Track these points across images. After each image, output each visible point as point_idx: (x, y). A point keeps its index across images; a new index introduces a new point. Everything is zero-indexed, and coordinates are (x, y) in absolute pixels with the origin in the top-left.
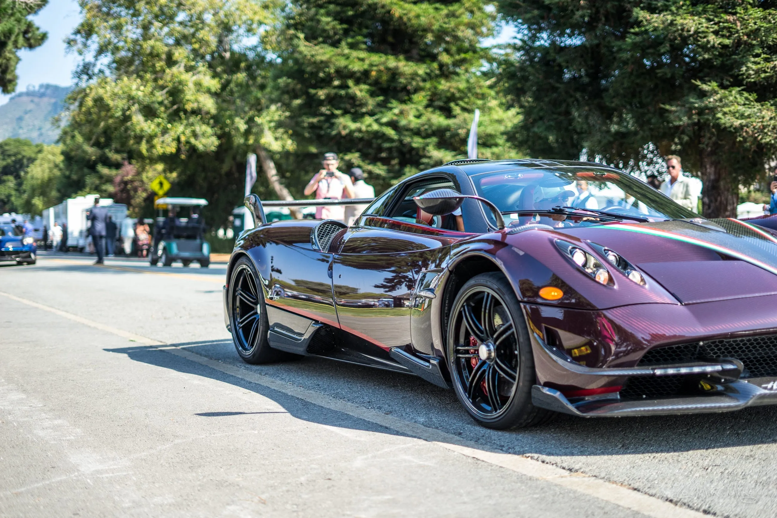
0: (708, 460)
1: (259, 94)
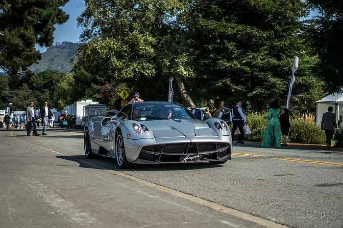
1: (177, 47)
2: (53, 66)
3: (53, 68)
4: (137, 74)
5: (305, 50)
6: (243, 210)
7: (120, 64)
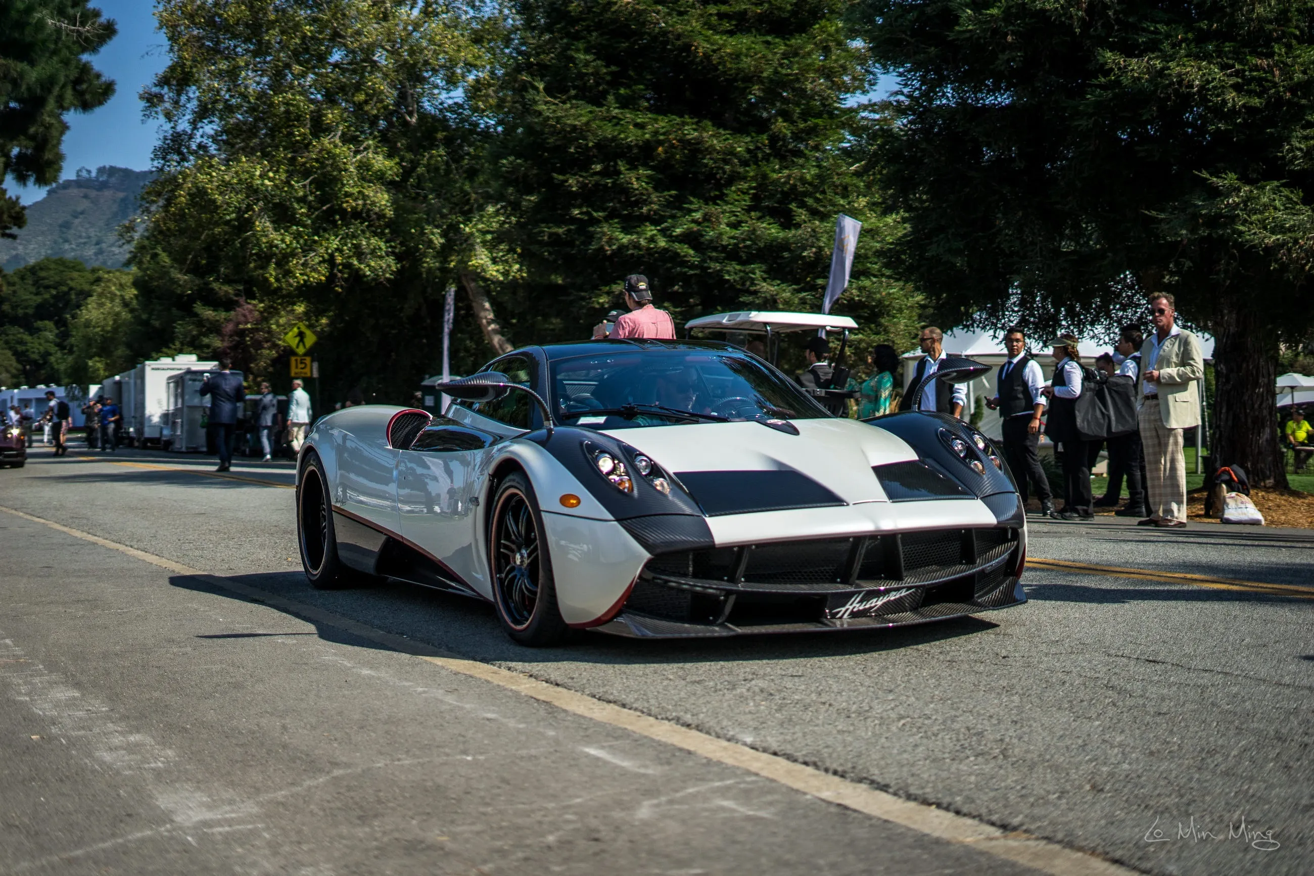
0: (1238, 813)
1: (467, 188)
2: (67, 246)
3: (70, 252)
4: (340, 271)
5: (865, 196)
6: (654, 710)
7: (283, 241)
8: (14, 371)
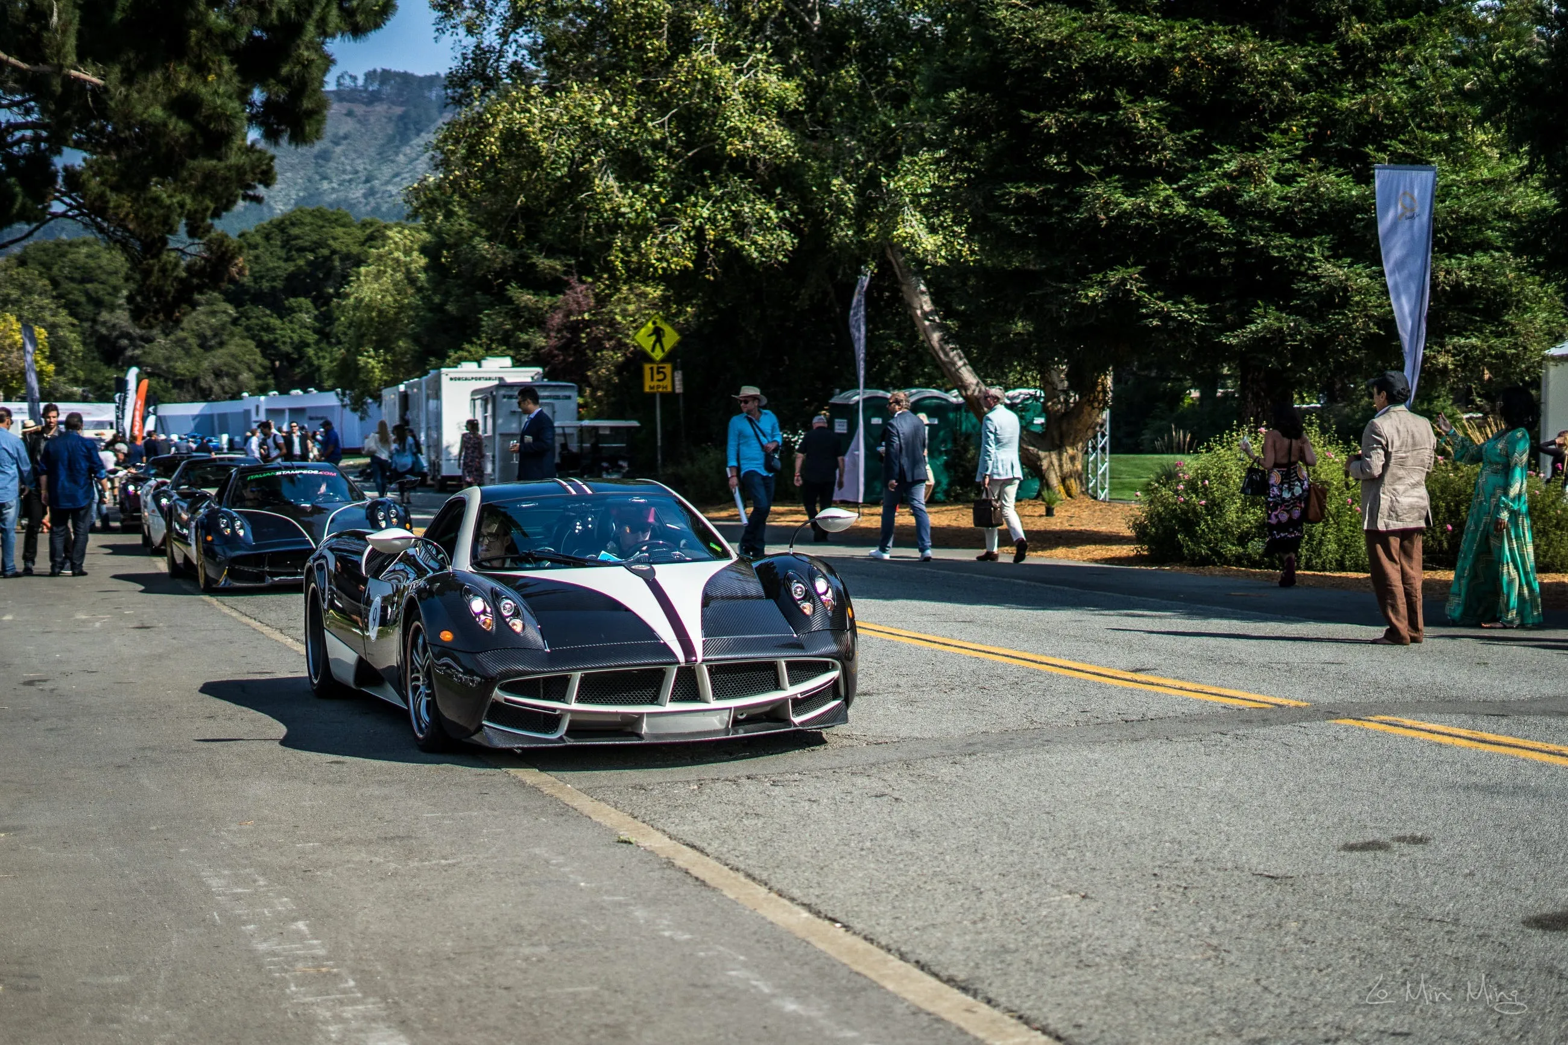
1: (892, 119)
2: (325, 185)
3: (330, 195)
4: (712, 251)
7: (631, 205)
8: (260, 369)
